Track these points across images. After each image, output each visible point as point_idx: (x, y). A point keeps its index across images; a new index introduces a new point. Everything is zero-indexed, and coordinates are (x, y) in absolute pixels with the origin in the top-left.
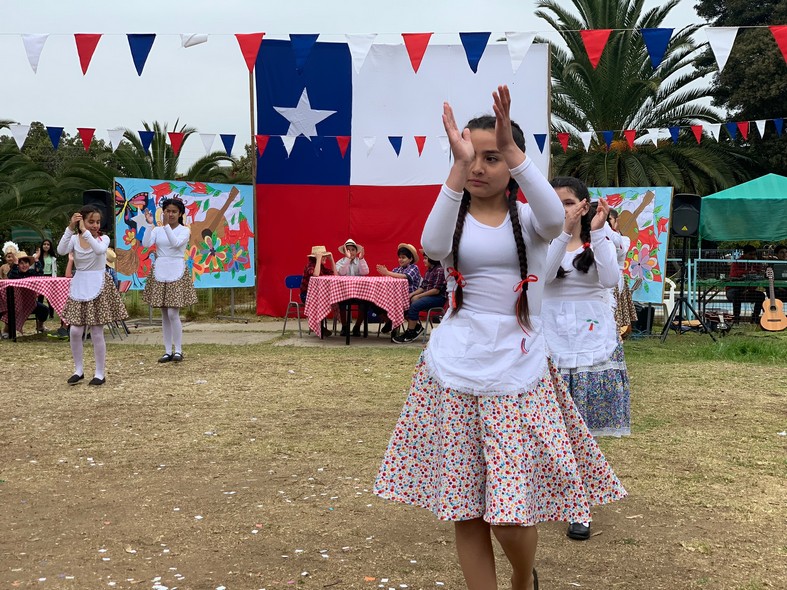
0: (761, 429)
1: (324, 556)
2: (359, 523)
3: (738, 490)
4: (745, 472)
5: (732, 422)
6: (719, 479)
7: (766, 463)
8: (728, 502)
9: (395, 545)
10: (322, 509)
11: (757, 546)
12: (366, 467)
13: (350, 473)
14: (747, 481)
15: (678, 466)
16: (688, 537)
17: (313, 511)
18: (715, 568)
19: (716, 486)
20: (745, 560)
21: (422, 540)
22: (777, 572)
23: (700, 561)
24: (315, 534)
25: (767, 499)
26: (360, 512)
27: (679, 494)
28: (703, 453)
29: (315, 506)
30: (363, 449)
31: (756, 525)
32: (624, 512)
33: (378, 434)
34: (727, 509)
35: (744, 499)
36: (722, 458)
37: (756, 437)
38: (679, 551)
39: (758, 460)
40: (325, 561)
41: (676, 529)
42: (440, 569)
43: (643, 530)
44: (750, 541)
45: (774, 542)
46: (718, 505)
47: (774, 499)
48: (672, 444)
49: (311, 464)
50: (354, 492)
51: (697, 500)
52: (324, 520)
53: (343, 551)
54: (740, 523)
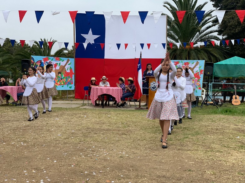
0: (231, 136)
1: (94, 174)
2: (105, 163)
3: (224, 155)
4: (226, 149)
5: (222, 134)
6: (218, 151)
7: (233, 146)
8: (221, 158)
9: (116, 171)
10: (94, 159)
11: (230, 172)
12: (108, 146)
13: (103, 148)
14: (227, 152)
15: (206, 147)
16: (208, 169)
17: (91, 160)
18: (216, 179)
19: (217, 153)
20: (226, 177)
21: (125, 169)
22: (236, 180)
23: (212, 177)
24: (91, 167)
25: (233, 158)
26: (106, 160)
27: (206, 156)
28: (213, 143)
29: (92, 158)
30: (107, 140)
31: (229, 166)
32: (188, 161)
33: (112, 136)
34: (220, 161)
35: (226, 158)
36: (219, 145)
37: (230, 138)
38: (205, 174)
39: (231, 145)
40: (94, 176)
41: (204, 167)
42: (130, 178)
43: (194, 167)
44: (228, 171)
45: (235, 171)
46: (218, 159)
47: (235, 157)
48: (204, 140)
49: (91, 145)
50: (104, 154)
51: (211, 158)
52: (94, 163)
53: (100, 172)
54: (224, 165)
